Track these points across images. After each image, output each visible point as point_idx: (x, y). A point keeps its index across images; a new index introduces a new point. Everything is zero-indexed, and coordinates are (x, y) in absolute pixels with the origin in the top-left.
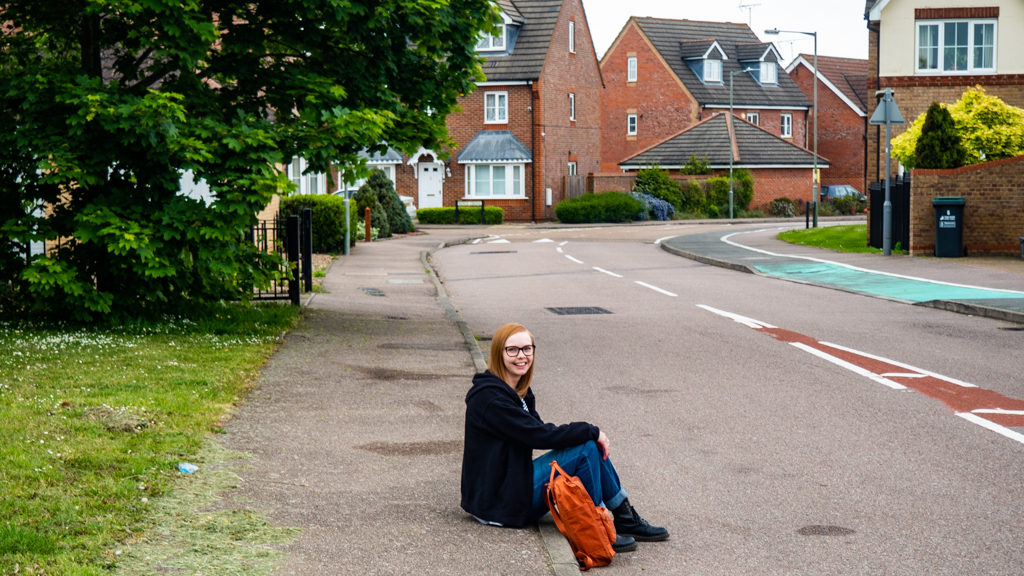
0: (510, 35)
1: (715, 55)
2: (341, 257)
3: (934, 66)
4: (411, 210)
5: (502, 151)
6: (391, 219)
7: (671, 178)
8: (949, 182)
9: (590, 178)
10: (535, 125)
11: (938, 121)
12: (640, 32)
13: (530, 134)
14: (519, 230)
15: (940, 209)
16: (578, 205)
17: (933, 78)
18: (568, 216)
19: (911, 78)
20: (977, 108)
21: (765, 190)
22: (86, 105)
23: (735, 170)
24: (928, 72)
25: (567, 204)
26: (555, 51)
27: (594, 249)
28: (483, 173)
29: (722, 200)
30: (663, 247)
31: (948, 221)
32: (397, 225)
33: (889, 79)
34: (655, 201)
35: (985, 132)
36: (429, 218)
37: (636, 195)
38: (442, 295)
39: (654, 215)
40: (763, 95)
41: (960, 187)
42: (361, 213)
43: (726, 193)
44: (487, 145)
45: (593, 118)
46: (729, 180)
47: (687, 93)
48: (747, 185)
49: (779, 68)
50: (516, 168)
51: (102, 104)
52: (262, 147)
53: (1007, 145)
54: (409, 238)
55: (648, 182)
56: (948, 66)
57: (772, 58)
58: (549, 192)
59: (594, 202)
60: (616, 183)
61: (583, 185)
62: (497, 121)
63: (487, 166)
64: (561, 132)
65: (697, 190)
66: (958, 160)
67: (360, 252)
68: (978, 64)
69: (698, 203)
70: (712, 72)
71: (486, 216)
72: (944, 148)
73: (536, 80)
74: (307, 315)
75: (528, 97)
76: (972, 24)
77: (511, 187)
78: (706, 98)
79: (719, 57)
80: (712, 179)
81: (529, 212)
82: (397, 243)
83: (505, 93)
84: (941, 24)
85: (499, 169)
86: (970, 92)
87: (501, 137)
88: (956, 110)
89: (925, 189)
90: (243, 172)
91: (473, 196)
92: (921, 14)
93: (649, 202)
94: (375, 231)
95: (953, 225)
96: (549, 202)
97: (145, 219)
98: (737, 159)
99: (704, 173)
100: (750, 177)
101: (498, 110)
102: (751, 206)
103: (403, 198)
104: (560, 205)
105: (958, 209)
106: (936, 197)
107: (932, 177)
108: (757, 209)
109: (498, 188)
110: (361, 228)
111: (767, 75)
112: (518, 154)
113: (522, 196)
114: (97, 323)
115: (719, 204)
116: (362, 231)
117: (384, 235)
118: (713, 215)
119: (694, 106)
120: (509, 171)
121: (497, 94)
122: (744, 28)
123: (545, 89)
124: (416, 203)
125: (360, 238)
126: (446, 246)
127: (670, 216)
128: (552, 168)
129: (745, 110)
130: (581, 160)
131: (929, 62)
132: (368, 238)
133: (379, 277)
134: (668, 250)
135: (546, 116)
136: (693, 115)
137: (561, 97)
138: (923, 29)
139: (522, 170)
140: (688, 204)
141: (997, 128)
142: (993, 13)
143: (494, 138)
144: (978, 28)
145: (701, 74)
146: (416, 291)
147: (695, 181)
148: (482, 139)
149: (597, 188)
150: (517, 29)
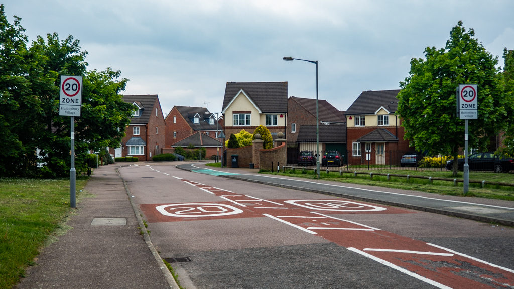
0: (140, 112)
1: (197, 117)
2: (96, 169)
3: (237, 124)
4: (113, 158)
5: (138, 143)
6: (108, 160)
7: (184, 149)
8: (235, 151)
9: (162, 150)
10: (147, 136)
11: (233, 138)
12: (177, 110)
13: (145, 138)
14: (142, 163)
15: (233, 157)
16: (158, 156)
17: (237, 127)
18: (155, 159)
19: (232, 127)
20: (243, 135)
21: (209, 153)
22: (53, 139)
23: (201, 147)
24: (236, 126)
25: (155, 156)
26: (152, 116)
27: (158, 167)
28: (133, 148)
29: (198, 155)
30: (176, 167)
31: (234, 160)
32: (110, 162)
33: (227, 127)
34: (179, 156)
35: (245, 140)
36: (118, 160)
37: (174, 154)
38: (120, 175)
39: (179, 159)
40: (211, 127)
41: (238, 152)
42: (100, 159)
43: (199, 153)
44: (134, 140)
45: (163, 133)
46: (200, 150)
47: (190, 127)
48: (204, 151)
49: (215, 120)
50: (142, 147)
51: (56, 138)
52: (86, 147)
53: (250, 143)
54: (112, 165)
55: (178, 151)
56: (240, 124)
57: (213, 117)
58: (151, 153)
59: (163, 156)
60: (169, 151)
61: (160, 151)
62: (137, 134)
63: (134, 146)
64: (154, 137)
65: (191, 153)
66: (238, 146)
67: (100, 168)
68: (247, 124)
69: (191, 156)
70: (196, 121)
71: (134, 159)
72: (234, 144)
73: (147, 124)
74: (92, 177)
75: (145, 129)
76: (245, 115)
77: (140, 152)
78: (195, 127)
79: (198, 117)
80: (195, 150)
81: (145, 158)
82: (109, 166)
83: (139, 127)
84: (239, 115)
85: (137, 147)
86: (242, 131)
87: (137, 139)
88: (238, 136)
89: (230, 152)
90: (83, 151)
91: (130, 154)
92: (234, 112)
93: (178, 156)
94: (104, 163)
95: (235, 161)
96: (151, 156)
97: (64, 159)
98: (202, 144)
99: (193, 148)
100: (205, 149)
101: (137, 132)
102: (206, 157)
103: (111, 155)
104: (153, 156)
105: (237, 157)
106: (232, 154)
107: (232, 150)
108: (207, 157)
109: (137, 152)
110: (100, 162)
111: (212, 122)
112: (142, 143)
113: (143, 154)
114: (53, 178)
115: (197, 156)
116: (100, 163)
117: (106, 164)
118: (195, 159)
119: (191, 130)
120: (140, 148)
121: (137, 127)
122: (206, 110)
123: (150, 126)
124: (115, 156)
125: (100, 165)
126: (122, 166)
127: (183, 159)
128: (151, 147)
129: (205, 131)
130: (159, 144)
131: (236, 123)
132: (102, 165)
133: (106, 172)
134: (178, 168)
135: (150, 133)
136: (191, 133)
137: (154, 128)
138: (234, 116)
139: (143, 147)
140: (188, 156)
141: (248, 139)
142: (250, 112)
143: (136, 139)
144: (247, 116)
145: (193, 121)
146: (114, 175)
147: (190, 150)
148: (133, 139)
149: (163, 152)
150: (142, 111)
